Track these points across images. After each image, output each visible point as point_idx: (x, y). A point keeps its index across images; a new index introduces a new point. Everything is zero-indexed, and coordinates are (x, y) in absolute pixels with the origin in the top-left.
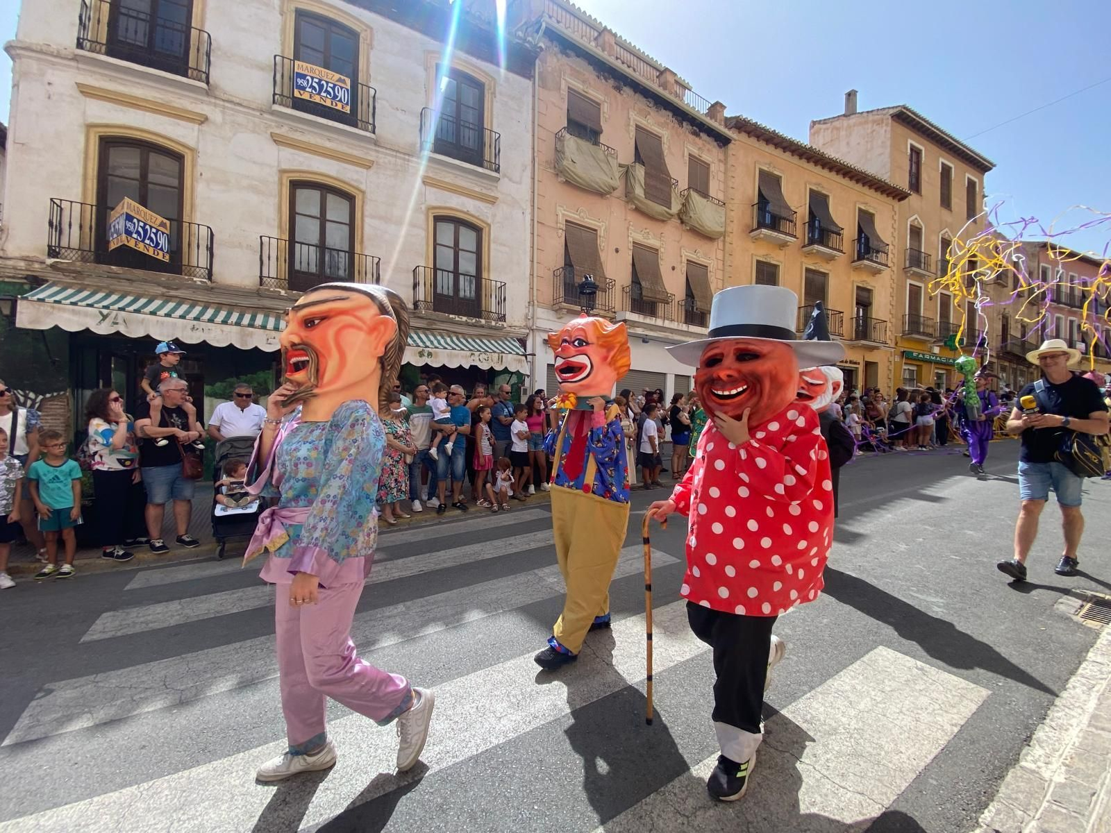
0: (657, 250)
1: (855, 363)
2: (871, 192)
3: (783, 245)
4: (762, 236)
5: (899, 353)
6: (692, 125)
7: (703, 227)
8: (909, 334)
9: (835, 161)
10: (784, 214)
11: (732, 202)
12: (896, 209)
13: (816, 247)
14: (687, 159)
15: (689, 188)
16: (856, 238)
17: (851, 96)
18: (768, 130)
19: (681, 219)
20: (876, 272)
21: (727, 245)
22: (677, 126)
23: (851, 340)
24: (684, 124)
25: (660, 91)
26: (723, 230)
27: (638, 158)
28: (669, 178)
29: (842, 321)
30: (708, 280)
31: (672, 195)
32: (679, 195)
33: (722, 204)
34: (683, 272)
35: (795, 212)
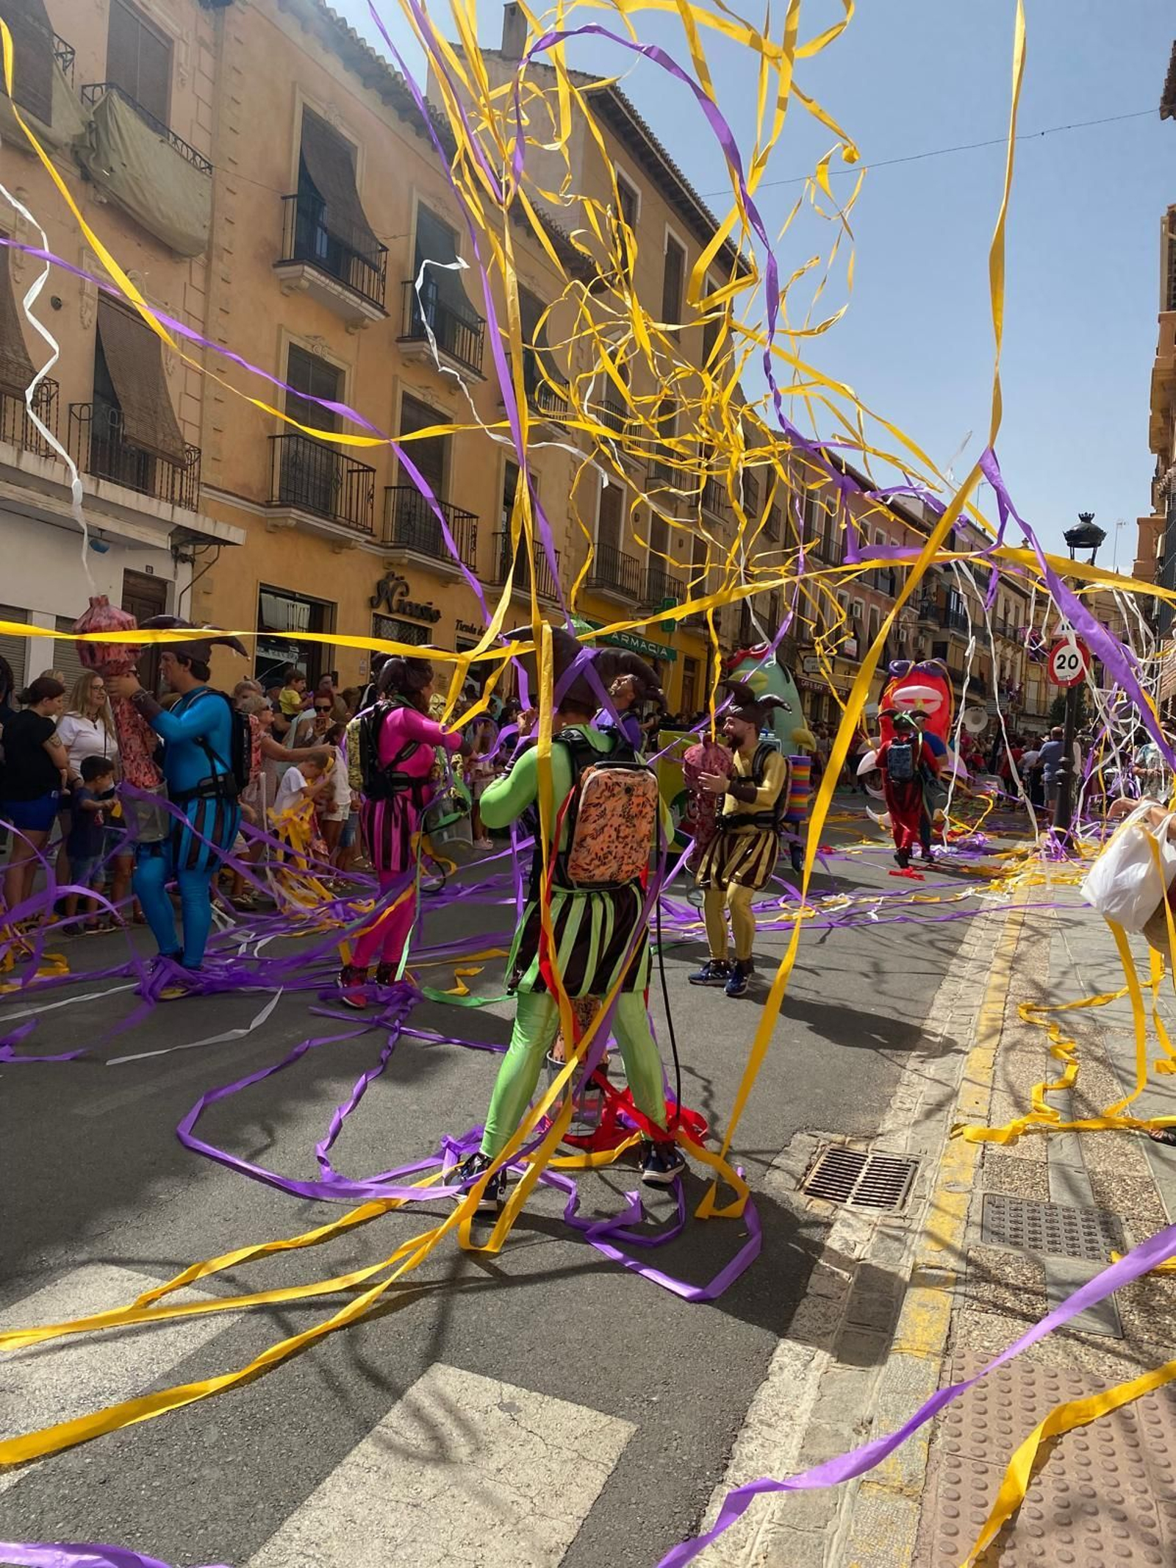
3: (354, 323)
4: (304, 283)
8: (597, 586)
10: (356, 242)
11: (230, 168)
13: (427, 348)
15: (110, 85)
17: (514, 16)
19: (83, 167)
20: (545, 440)
21: (216, 282)
26: (204, 235)
28: (44, 31)
29: (475, 536)
30: (160, 364)
31: (54, 83)
32: (77, 91)
33: (203, 165)
34: (86, 322)
35: (385, 249)
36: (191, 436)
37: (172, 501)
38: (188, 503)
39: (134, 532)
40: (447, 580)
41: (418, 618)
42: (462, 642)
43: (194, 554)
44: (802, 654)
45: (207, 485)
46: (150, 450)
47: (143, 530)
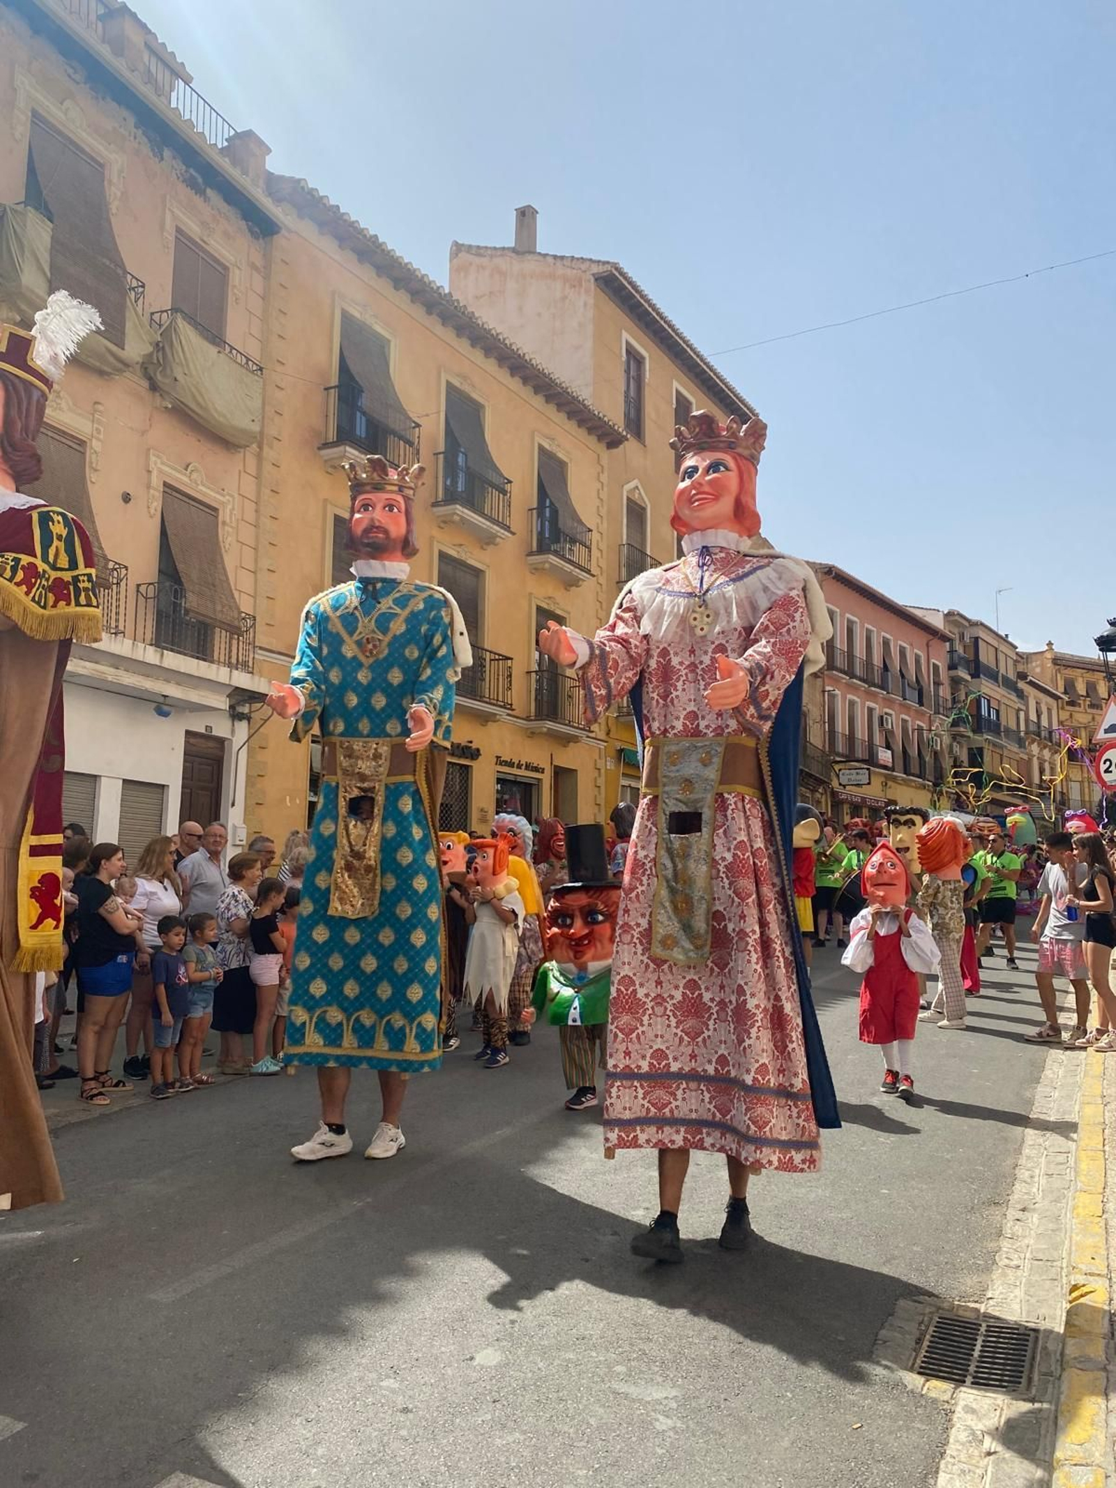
0: (82, 443)
1: (536, 769)
2: (560, 418)
5: (613, 753)
6: (188, 166)
7: (205, 409)
9: (496, 338)
10: (394, 422)
11: (279, 368)
12: (605, 462)
13: (459, 508)
14: (172, 239)
15: (175, 310)
16: (535, 505)
17: (526, 216)
18: (361, 231)
19: (150, 379)
20: (570, 583)
21: (267, 467)
22: (146, 150)
23: (528, 719)
24: (167, 153)
25: (104, 52)
26: (255, 428)
27: (35, 195)
28: (120, 271)
29: (510, 676)
30: (217, 543)
31: (127, 314)
32: (146, 320)
33: (255, 368)
34: (152, 511)
35: (418, 426)
36: (246, 605)
37: (230, 665)
38: (244, 666)
39: (194, 696)
40: (485, 719)
41: (460, 757)
42: (502, 776)
43: (251, 712)
44: (837, 767)
45: (261, 648)
46: (209, 621)
47: (202, 693)
